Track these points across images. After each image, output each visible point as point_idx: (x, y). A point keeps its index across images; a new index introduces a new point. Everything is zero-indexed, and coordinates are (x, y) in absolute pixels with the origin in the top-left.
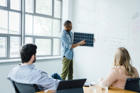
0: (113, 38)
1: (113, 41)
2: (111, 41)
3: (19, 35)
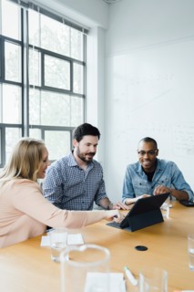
3: (19, 125)
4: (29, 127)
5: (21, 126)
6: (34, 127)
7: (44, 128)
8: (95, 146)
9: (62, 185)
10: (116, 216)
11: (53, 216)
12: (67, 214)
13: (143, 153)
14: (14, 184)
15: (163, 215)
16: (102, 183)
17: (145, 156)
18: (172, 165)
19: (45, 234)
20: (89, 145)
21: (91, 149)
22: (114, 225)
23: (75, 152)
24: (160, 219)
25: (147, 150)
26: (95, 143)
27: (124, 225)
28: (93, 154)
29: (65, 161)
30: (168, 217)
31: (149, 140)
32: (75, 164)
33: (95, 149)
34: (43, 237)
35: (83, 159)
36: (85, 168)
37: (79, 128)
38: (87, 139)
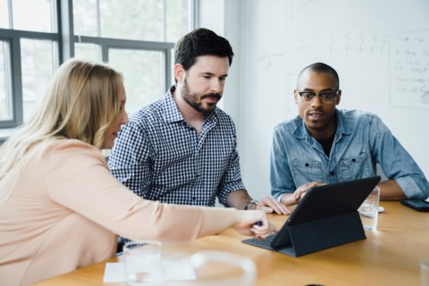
0: (407, 39)
1: (407, 52)
2: (398, 52)
3: (52, 34)
4: (74, 39)
5: (57, 37)
6: (86, 39)
7: (107, 44)
8: (222, 78)
9: (150, 162)
10: (260, 223)
11: (132, 212)
12: (160, 209)
13: (309, 94)
14: (49, 149)
15: (366, 226)
16: (233, 159)
17: (315, 102)
18: (371, 121)
19: (113, 259)
20: (209, 76)
21: (214, 85)
22: (257, 242)
23: (178, 93)
24: (358, 234)
25: (318, 88)
26: (222, 73)
27: (280, 243)
28: (217, 96)
29: (157, 110)
30: (375, 231)
31: (321, 68)
32: (178, 117)
33: (222, 86)
34: (109, 265)
35: (196, 107)
36: (198, 125)
37: (187, 38)
38: (205, 63)
